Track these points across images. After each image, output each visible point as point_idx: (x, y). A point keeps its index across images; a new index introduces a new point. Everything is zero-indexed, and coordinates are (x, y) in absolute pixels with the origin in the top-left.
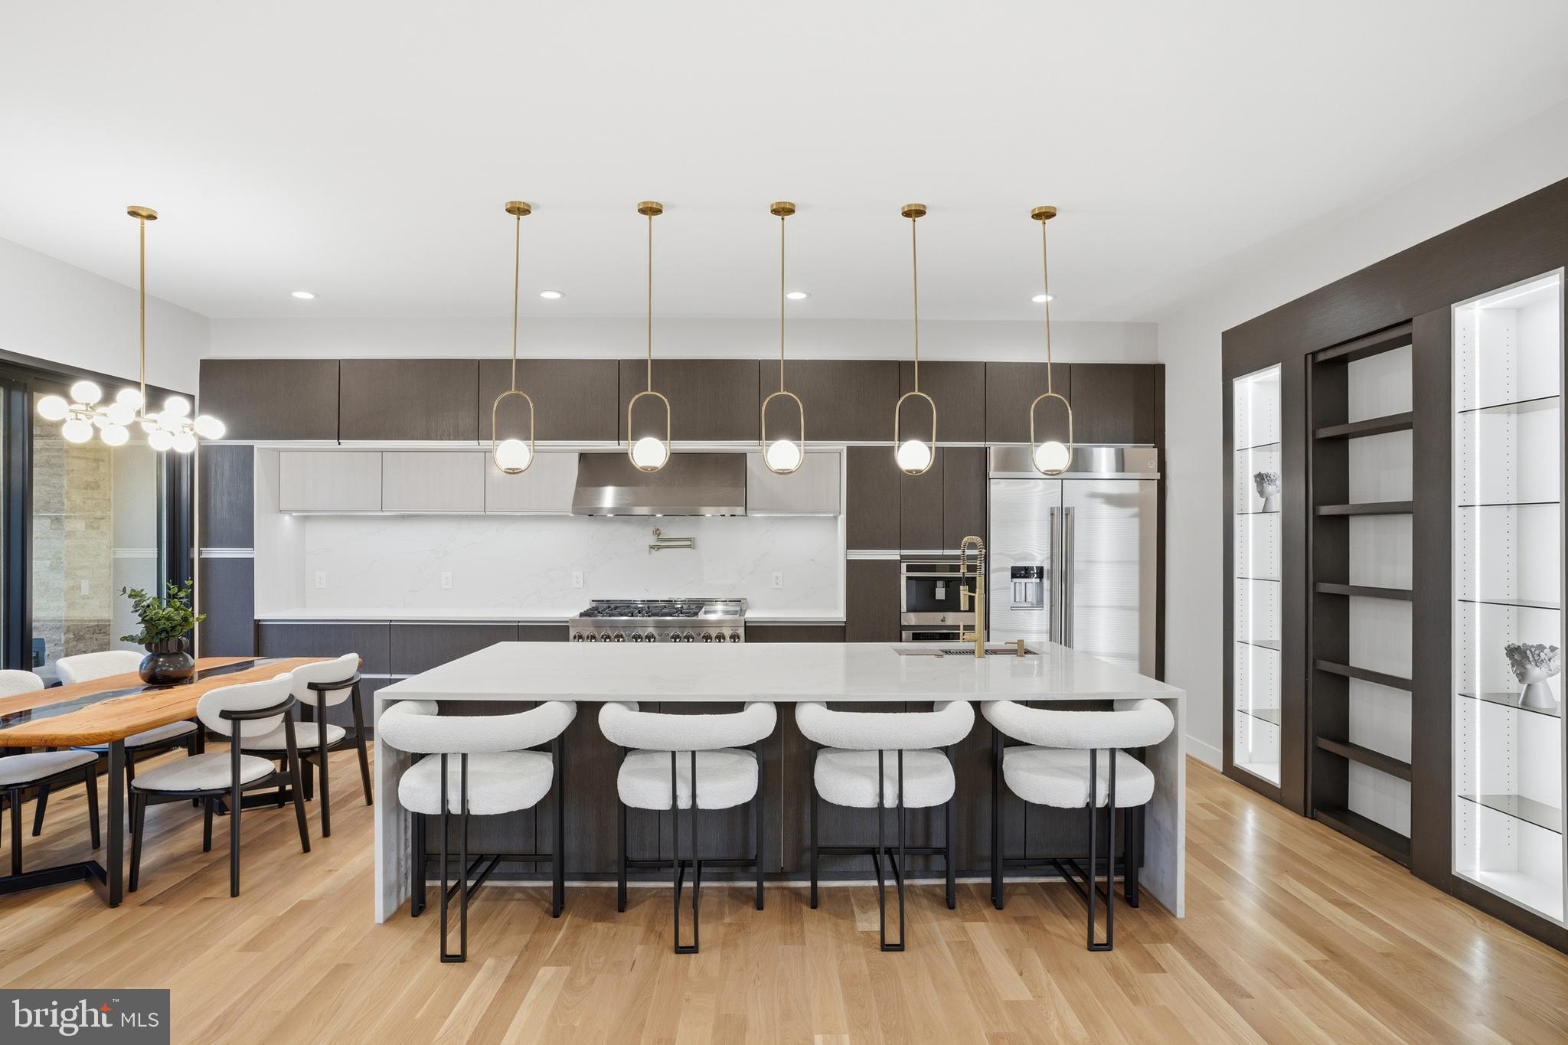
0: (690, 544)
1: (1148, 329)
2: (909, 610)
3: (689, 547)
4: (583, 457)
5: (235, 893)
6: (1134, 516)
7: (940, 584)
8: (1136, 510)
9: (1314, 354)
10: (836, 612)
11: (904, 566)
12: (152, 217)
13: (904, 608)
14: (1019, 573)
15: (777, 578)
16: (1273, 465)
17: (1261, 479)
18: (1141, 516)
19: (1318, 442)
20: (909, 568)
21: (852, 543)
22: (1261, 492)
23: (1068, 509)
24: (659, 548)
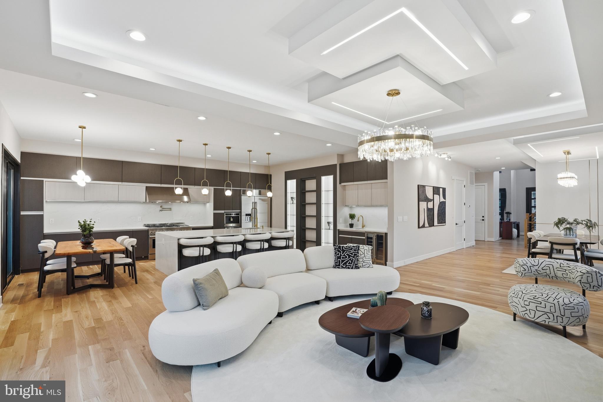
0: (170, 209)
1: (268, 167)
2: (226, 223)
3: (170, 210)
4: (147, 187)
5: (136, 283)
6: (266, 203)
7: (231, 218)
8: (267, 202)
9: (302, 179)
10: (211, 224)
11: (225, 214)
12: (85, 128)
13: (225, 223)
14: (247, 215)
15: (191, 217)
16: (295, 196)
17: (292, 198)
18: (268, 203)
19: (302, 192)
20: (226, 214)
21: (215, 209)
22: (292, 200)
23: (256, 202)
24: (162, 210)
